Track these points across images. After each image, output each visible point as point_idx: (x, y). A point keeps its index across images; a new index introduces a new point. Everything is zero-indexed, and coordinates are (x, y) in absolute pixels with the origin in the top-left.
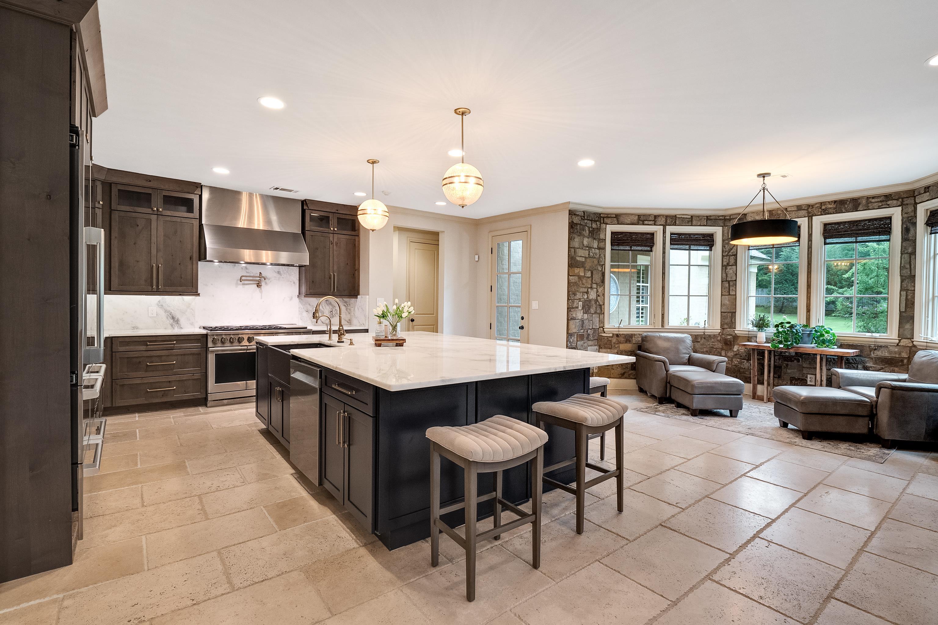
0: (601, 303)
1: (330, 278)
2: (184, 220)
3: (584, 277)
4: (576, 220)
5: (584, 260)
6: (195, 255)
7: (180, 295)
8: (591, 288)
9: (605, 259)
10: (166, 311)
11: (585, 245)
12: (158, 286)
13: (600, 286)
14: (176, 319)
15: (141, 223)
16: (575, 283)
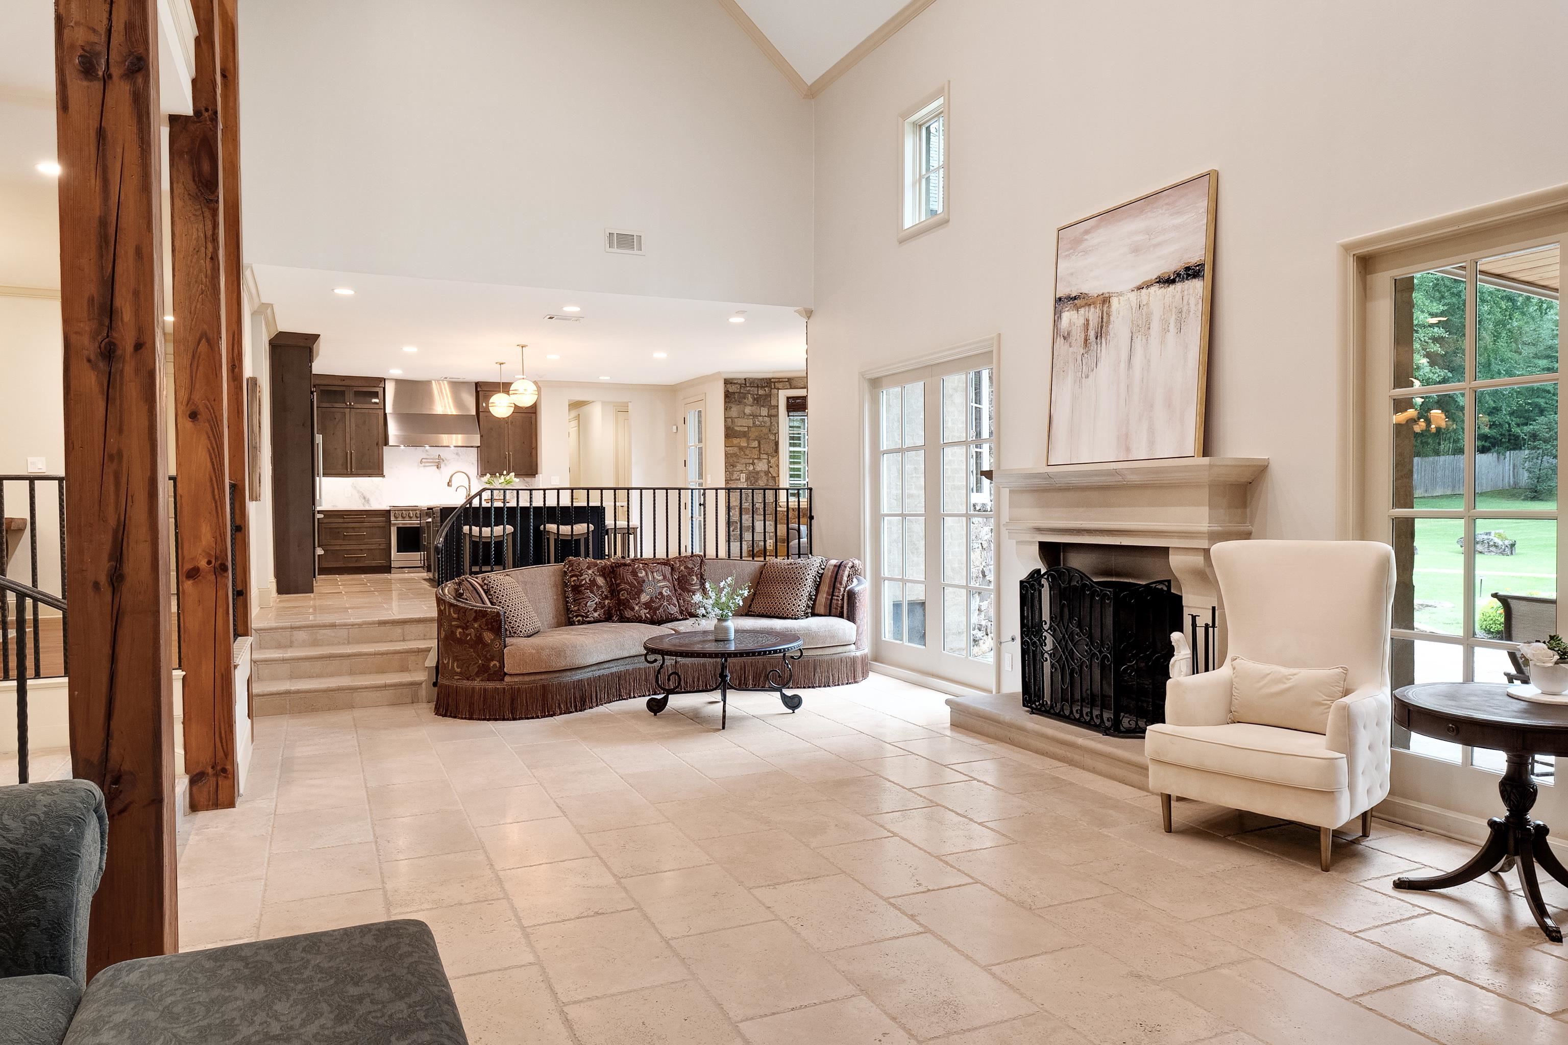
0: (774, 475)
1: (506, 458)
2: (371, 411)
3: (747, 447)
4: (732, 389)
5: (747, 430)
6: (381, 441)
7: (369, 477)
8: (759, 459)
9: (778, 426)
10: (359, 492)
11: (748, 414)
12: (351, 470)
13: (773, 457)
14: (367, 499)
15: (338, 416)
16: (735, 455)
